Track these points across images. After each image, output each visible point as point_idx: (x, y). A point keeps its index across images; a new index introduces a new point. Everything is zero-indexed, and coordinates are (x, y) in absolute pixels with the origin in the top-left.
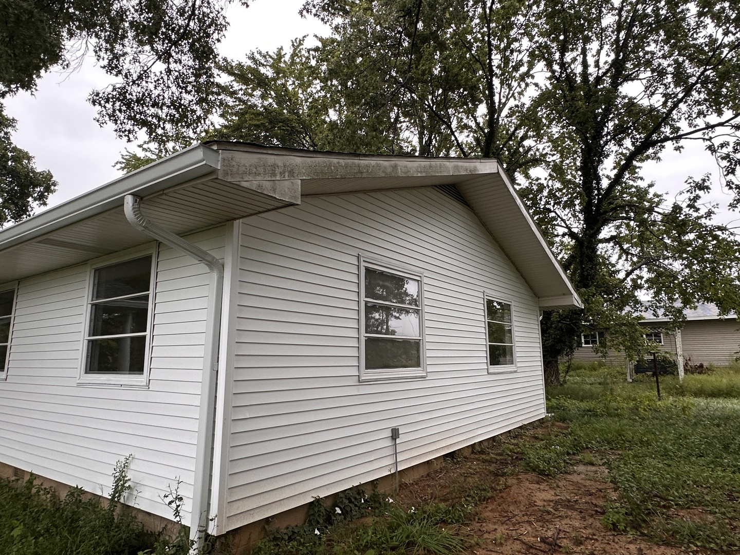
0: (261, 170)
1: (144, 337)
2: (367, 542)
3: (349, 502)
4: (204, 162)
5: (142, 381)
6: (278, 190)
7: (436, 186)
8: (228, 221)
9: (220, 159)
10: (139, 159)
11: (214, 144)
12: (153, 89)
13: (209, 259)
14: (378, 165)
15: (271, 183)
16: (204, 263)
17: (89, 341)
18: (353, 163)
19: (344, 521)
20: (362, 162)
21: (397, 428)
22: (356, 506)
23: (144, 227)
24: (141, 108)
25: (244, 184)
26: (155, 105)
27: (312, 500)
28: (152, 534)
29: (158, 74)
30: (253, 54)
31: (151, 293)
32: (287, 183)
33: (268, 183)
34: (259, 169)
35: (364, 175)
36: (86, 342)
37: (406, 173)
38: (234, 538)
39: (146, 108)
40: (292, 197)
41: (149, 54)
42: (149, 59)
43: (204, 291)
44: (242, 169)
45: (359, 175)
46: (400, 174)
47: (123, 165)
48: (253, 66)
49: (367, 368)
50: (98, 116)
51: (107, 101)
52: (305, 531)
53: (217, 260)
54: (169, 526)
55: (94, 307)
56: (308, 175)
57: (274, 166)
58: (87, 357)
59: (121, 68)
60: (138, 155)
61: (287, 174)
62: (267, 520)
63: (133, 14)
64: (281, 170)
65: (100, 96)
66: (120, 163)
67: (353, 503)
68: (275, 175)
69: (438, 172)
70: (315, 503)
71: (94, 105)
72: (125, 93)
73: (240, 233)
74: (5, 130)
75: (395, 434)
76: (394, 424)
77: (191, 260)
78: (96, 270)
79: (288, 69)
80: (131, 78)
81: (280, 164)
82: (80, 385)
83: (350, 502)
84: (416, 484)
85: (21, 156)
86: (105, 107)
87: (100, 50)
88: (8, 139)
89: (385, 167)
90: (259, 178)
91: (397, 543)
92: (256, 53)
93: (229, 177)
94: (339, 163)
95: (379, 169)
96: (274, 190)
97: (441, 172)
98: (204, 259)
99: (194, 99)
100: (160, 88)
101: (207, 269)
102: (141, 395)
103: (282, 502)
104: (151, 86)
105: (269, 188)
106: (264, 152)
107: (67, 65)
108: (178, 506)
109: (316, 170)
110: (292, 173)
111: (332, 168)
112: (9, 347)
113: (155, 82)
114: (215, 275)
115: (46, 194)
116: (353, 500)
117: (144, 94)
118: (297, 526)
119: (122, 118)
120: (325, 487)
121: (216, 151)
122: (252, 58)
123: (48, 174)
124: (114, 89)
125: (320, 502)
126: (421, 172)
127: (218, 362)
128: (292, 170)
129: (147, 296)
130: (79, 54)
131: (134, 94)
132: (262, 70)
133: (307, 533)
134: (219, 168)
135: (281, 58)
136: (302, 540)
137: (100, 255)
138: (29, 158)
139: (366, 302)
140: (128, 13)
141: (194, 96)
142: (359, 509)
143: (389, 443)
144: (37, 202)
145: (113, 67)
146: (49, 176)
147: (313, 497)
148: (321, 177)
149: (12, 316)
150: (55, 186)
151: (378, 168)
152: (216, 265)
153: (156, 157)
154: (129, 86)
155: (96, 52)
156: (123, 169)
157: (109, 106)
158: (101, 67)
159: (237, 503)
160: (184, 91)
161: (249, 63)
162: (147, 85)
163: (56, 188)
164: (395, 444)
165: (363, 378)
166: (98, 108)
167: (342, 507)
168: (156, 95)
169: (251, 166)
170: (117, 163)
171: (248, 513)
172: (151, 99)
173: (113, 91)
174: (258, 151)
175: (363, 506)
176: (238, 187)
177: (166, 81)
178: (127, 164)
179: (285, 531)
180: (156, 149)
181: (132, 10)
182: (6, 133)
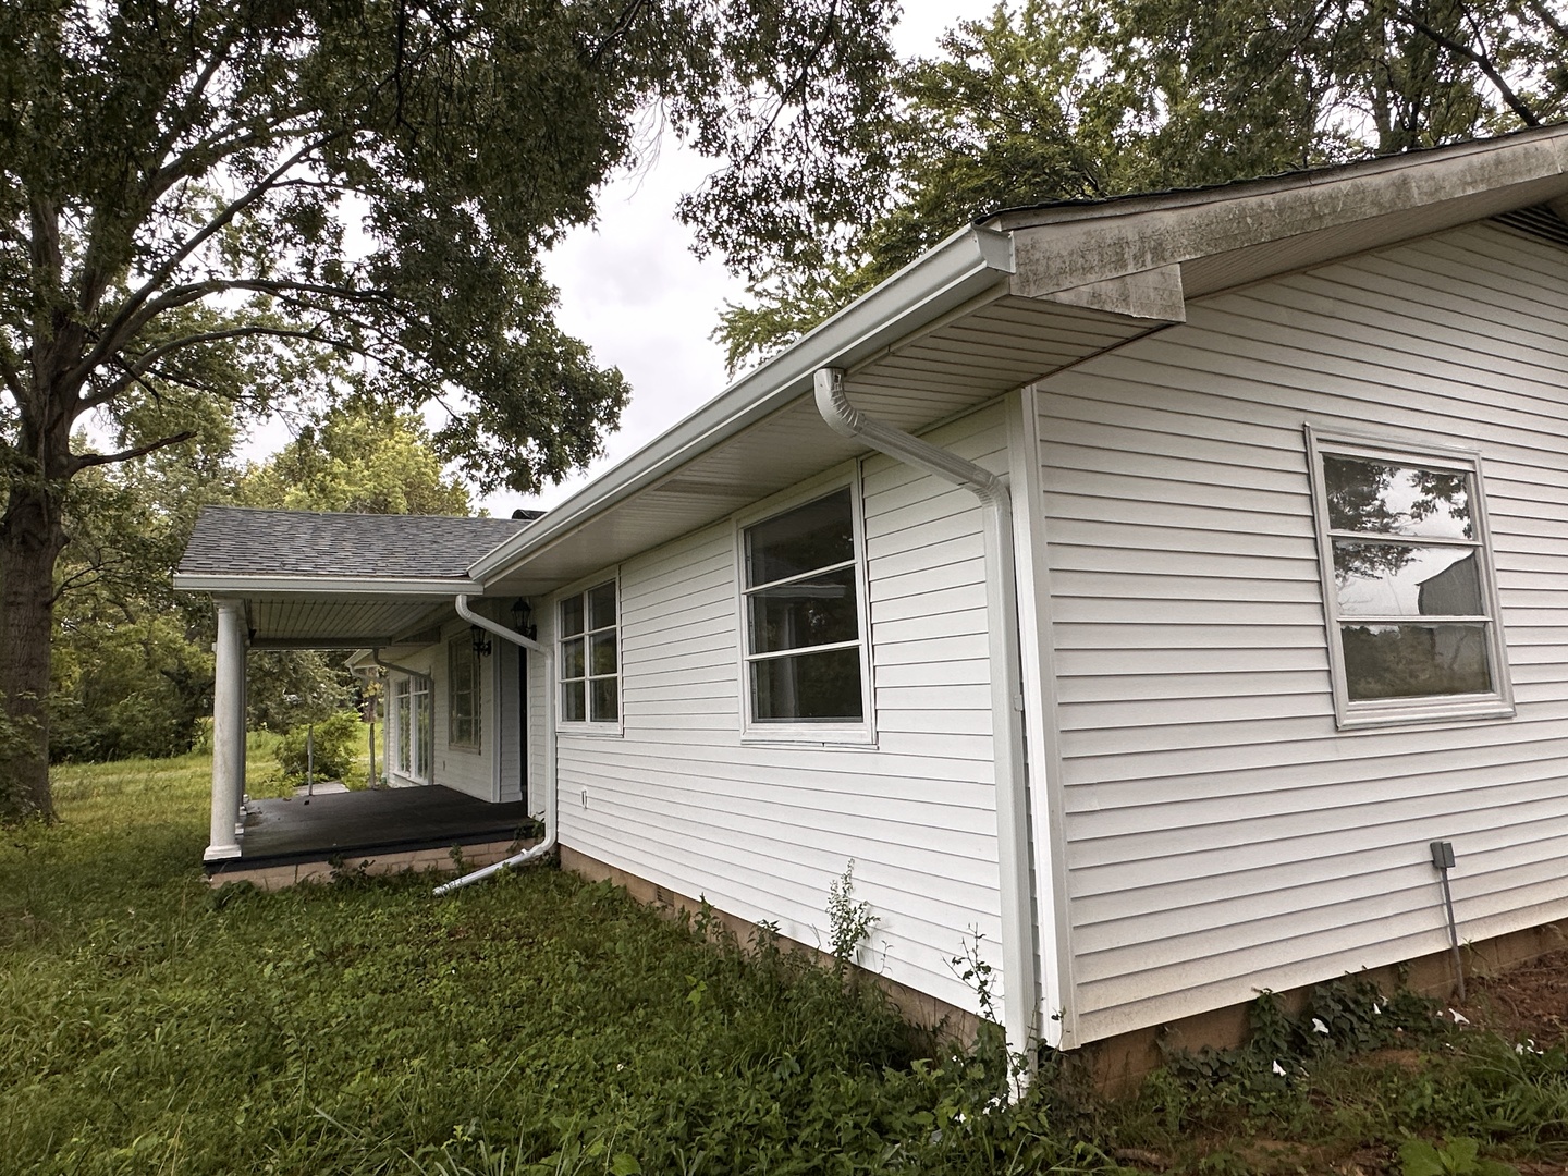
0: (1094, 258)
1: (856, 649)
2: (1422, 1109)
3: (1344, 1010)
4: (984, 264)
5: (862, 736)
6: (1133, 298)
7: (1492, 218)
8: (1007, 391)
9: (1013, 251)
10: (751, 315)
11: (994, 222)
12: (780, 162)
13: (981, 477)
14: (1358, 190)
15: (1117, 283)
16: (969, 488)
17: (751, 663)
18: (1297, 198)
19: (1338, 1052)
20: (1317, 189)
21: (1445, 841)
22: (1362, 1020)
23: (855, 429)
24: (765, 208)
25: (1064, 297)
26: (788, 194)
27: (1255, 996)
28: (920, 1029)
29: (787, 130)
30: (952, 34)
31: (858, 562)
32: (1152, 278)
33: (1110, 285)
34: (1089, 257)
35: (1327, 222)
36: (747, 664)
37: (1431, 194)
38: (1096, 1060)
39: (772, 205)
40: (1165, 309)
41: (768, 95)
42: (770, 103)
43: (975, 547)
44: (1056, 265)
45: (1315, 226)
46: (1418, 199)
47: (725, 333)
48: (953, 60)
49: (1352, 697)
50: (695, 242)
51: (707, 210)
52: (1249, 1065)
53: (995, 478)
54: (953, 1019)
55: (751, 600)
56: (1196, 250)
57: (1121, 244)
58: (752, 693)
59: (723, 138)
60: (748, 309)
61: (1149, 256)
62: (1160, 1030)
63: (725, 27)
64: (1135, 250)
65: (694, 201)
66: (720, 329)
67: (1352, 1012)
68: (1124, 265)
69: (1520, 174)
70: (1262, 1003)
71: (686, 222)
72: (734, 186)
73: (1036, 413)
74: (545, 310)
75: (1441, 857)
76: (1436, 832)
77: (942, 484)
78: (746, 531)
79: (1023, 45)
80: (741, 153)
81: (1132, 235)
82: (746, 743)
83: (1346, 1009)
84: (1512, 981)
85: (574, 349)
86: (703, 222)
87: (681, 117)
88: (551, 324)
89: (1377, 191)
90: (1092, 277)
91: (1511, 1124)
92: (957, 28)
93: (1033, 287)
94: (1261, 205)
95: (1363, 200)
96: (1126, 299)
97: (1529, 171)
98: (971, 480)
99: (857, 161)
100: (793, 159)
101: (973, 499)
102: (864, 763)
103: (1189, 994)
104: (777, 159)
105: (1115, 296)
106: (1096, 215)
107: (634, 162)
108: (984, 983)
109: (1211, 232)
110: (1159, 252)
111: (1249, 220)
112: (619, 680)
113: (784, 147)
114: (994, 511)
115: (616, 409)
116: (1352, 1006)
117: (765, 179)
118: (1224, 1050)
119: (735, 237)
120: (1280, 971)
121: (1003, 235)
122: (951, 43)
123: (614, 374)
124: (715, 184)
125: (1275, 1003)
126: (1473, 183)
127: (1022, 692)
128: (1160, 244)
129: (852, 569)
130: (653, 133)
131: (749, 183)
132: (974, 63)
133: (1255, 1068)
134: (1013, 271)
135: (1005, 25)
136: (1247, 1083)
137: (750, 499)
138: (584, 351)
139: (1335, 539)
140: (716, 29)
141: (857, 156)
142: (1372, 1027)
143: (1427, 877)
144: (605, 427)
145: (710, 140)
146: (617, 376)
147: (1255, 990)
148: (1224, 246)
149: (618, 626)
150: (627, 392)
151: (1359, 197)
152: (992, 489)
153: (779, 305)
154: (739, 169)
155: (674, 122)
156: (724, 339)
157: (710, 218)
158: (692, 147)
159: (1095, 986)
160: (837, 150)
161: (947, 57)
162: (770, 158)
163: (630, 396)
164: (1445, 881)
165: (1346, 722)
166: (692, 225)
167: (1330, 1019)
168: (788, 172)
169: (1071, 254)
170: (715, 332)
171: (1118, 1010)
172: (780, 187)
173: (713, 187)
174: (1084, 217)
175: (1380, 1022)
176: (1050, 307)
177: (803, 139)
178: (734, 329)
179: (1202, 1058)
180: (777, 288)
181: (723, 20)
182: (547, 315)
